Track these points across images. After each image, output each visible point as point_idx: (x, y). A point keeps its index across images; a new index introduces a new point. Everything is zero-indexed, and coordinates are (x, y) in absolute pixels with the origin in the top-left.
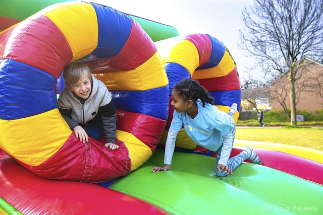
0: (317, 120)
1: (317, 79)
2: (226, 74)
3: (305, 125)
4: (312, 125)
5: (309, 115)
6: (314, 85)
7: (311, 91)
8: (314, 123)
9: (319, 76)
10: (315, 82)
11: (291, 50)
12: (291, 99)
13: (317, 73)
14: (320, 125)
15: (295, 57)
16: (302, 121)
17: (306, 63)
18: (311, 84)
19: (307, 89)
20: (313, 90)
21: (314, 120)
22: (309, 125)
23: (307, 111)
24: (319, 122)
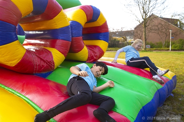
0: (156, 48)
1: (157, 26)
2: (101, 25)
3: (150, 50)
4: (154, 50)
5: (153, 45)
6: (156, 29)
7: (155, 32)
8: (155, 49)
9: (159, 25)
10: (156, 28)
11: (145, 10)
12: (144, 37)
13: (158, 23)
14: (157, 50)
15: (147, 14)
16: (149, 48)
17: (152, 17)
18: (155, 29)
19: (153, 31)
20: (156, 32)
21: (155, 48)
22: (152, 50)
23: (152, 43)
24: (157, 49)
